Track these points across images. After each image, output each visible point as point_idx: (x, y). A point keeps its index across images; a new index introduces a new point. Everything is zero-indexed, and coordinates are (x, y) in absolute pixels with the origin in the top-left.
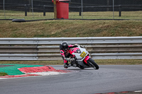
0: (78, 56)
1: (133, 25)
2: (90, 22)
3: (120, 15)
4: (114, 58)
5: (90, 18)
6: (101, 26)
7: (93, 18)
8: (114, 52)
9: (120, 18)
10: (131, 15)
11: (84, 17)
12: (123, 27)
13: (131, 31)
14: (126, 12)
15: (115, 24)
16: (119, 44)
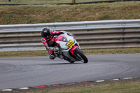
0: (63, 45)
1: (32, 11)
4: (16, 50)
12: (20, 13)
13: (30, 17)
15: (10, 9)
16: (20, 33)
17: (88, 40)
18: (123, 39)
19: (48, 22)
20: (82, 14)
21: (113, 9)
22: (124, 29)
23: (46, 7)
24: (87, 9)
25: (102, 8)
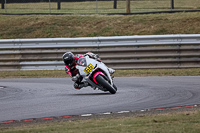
1: (77, 22)
2: (17, 17)
3: (59, 8)
4: (52, 68)
5: (17, 11)
6: (32, 23)
7: (21, 12)
8: (51, 60)
9: (59, 12)
10: (75, 7)
11: (9, 11)
12: (63, 24)
13: (75, 30)
14: (67, 4)
15: (52, 20)
17: (138, 58)
18: (180, 57)
19: (95, 35)
20: (135, 27)
21: (172, 22)
22: (180, 45)
23: (94, 18)
24: (141, 21)
25: (159, 20)
